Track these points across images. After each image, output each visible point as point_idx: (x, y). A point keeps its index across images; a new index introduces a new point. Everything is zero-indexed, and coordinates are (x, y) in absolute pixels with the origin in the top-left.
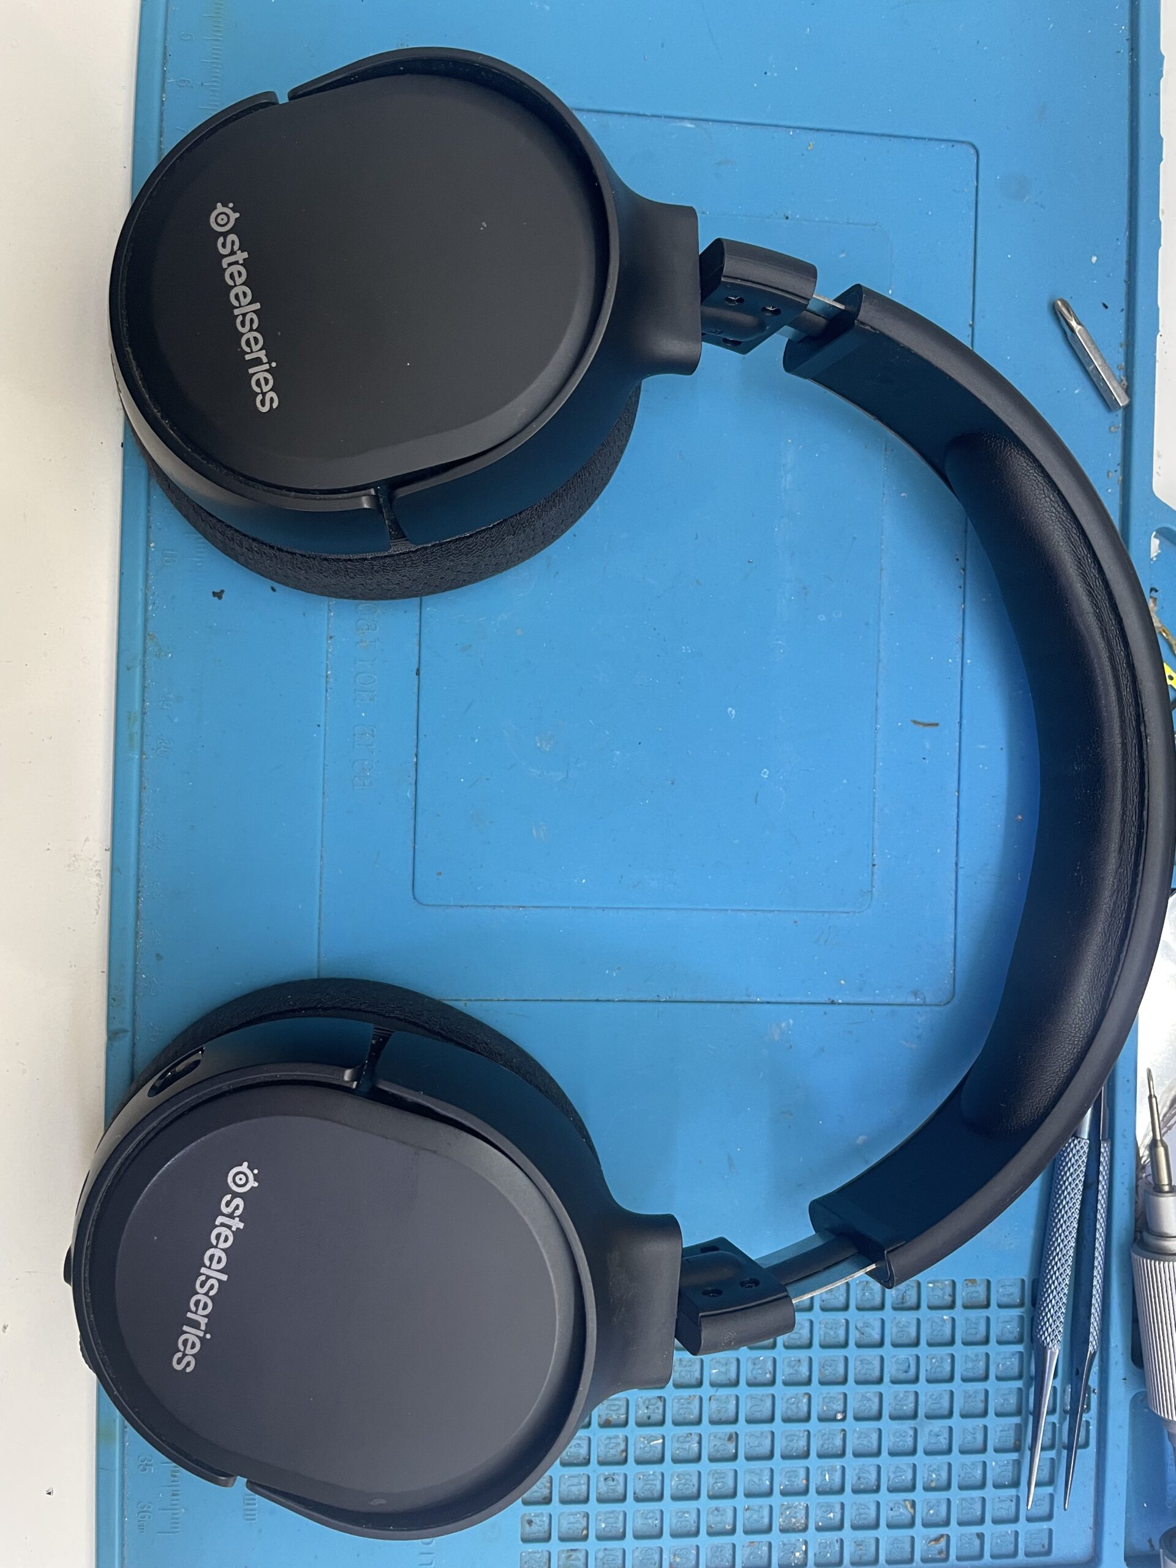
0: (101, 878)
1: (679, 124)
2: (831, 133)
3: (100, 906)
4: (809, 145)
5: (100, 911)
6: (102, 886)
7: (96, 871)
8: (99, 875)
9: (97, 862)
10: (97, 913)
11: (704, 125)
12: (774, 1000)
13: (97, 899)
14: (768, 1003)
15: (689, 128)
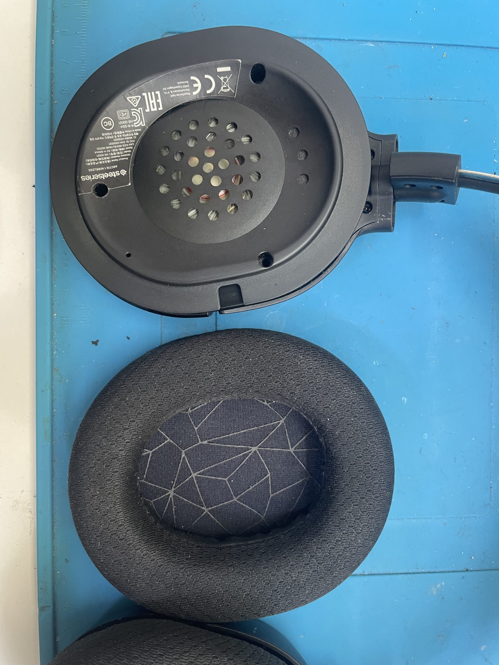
0: (32, 513)
1: (364, 44)
2: (456, 47)
3: (32, 530)
4: (444, 54)
5: (32, 533)
6: (33, 518)
7: (29, 509)
8: (30, 511)
9: (29, 504)
10: (30, 534)
11: (381, 44)
12: (432, 571)
13: (30, 526)
14: (429, 572)
15: (371, 46)
